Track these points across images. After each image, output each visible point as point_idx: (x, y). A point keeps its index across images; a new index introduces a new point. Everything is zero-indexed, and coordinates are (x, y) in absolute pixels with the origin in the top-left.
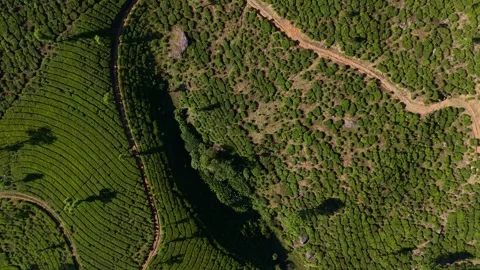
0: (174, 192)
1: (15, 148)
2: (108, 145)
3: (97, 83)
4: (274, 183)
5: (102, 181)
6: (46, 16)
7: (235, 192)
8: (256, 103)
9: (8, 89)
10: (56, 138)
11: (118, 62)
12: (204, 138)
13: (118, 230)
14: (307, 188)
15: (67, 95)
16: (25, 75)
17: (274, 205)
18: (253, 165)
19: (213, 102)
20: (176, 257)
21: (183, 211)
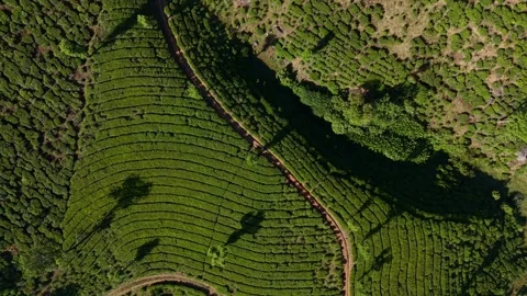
0: (334, 174)
1: (106, 223)
2: (221, 157)
3: (167, 84)
4: (450, 101)
5: (236, 208)
6: (59, 27)
7: (404, 139)
8: (379, 5)
9: (59, 152)
10: (151, 185)
11: (178, 43)
12: (332, 89)
13: (289, 259)
14: (501, 82)
15: (137, 119)
16: (71, 123)
17: (461, 131)
18: (414, 88)
19: (322, 34)
20: (381, 256)
21: (359, 192)
